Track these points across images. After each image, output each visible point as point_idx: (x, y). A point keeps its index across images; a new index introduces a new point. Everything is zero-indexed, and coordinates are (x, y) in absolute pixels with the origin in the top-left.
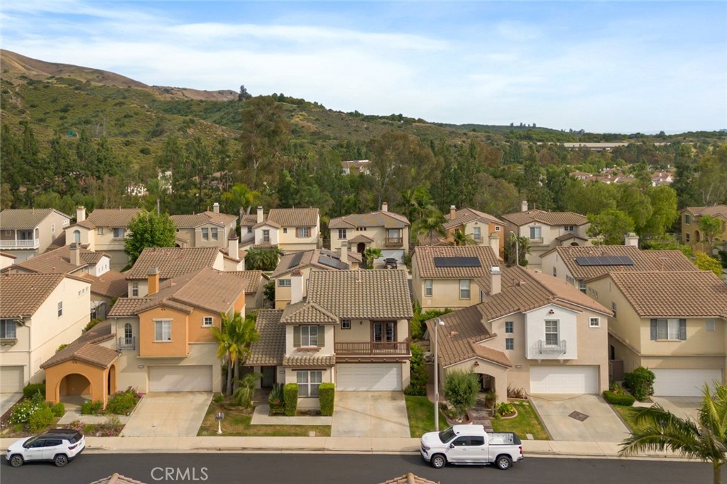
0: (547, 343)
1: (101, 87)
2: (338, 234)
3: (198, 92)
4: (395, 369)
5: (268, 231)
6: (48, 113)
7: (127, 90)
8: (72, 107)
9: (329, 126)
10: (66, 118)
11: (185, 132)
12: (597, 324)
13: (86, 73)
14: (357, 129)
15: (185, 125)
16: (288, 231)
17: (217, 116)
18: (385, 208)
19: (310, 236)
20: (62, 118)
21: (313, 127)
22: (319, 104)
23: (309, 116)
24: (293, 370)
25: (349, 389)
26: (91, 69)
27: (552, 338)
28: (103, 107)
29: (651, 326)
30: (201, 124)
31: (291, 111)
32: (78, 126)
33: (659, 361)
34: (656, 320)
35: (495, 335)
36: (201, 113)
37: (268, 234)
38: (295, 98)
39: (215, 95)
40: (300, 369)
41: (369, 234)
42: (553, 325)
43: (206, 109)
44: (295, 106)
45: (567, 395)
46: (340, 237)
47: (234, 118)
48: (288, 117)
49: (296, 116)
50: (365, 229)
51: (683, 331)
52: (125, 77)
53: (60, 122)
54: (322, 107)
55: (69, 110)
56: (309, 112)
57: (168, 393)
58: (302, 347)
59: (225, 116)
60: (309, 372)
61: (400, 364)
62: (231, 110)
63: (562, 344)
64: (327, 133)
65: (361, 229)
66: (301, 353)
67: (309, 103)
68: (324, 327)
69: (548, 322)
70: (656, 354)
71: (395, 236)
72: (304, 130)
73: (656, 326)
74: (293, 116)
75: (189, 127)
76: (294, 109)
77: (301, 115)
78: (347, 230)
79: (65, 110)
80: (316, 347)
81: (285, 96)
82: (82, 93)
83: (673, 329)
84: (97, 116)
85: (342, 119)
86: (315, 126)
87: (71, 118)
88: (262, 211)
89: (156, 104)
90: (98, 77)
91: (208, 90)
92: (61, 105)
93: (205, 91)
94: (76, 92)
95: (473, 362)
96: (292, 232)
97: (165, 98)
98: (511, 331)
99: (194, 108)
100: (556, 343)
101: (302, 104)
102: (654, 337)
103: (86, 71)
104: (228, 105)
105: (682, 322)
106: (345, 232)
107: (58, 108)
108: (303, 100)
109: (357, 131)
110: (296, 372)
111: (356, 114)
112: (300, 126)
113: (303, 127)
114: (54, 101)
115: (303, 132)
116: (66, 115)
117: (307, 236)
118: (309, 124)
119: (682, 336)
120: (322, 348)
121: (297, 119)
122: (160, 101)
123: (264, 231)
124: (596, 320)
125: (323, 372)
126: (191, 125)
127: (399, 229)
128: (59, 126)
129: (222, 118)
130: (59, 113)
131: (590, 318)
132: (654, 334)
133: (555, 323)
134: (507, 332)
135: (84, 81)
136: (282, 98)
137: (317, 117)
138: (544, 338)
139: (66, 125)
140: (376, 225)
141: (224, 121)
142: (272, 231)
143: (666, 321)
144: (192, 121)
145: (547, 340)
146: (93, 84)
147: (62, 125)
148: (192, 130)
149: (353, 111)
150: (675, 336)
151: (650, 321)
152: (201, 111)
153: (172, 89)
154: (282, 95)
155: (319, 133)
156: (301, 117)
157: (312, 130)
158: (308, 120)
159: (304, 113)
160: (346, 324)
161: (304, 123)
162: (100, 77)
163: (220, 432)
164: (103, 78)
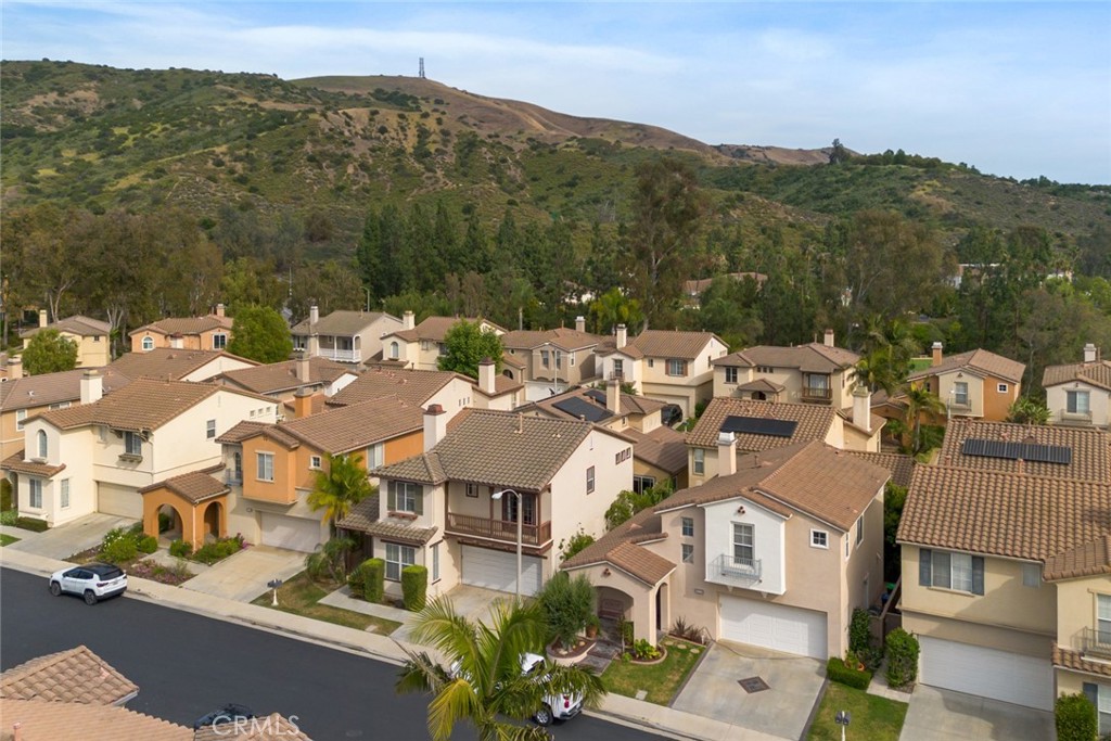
0: (736, 561)
1: (634, 149)
2: (725, 374)
3: (788, 152)
4: (535, 565)
5: (621, 361)
6: (551, 188)
7: (667, 153)
8: (580, 179)
9: (978, 203)
10: (572, 195)
11: (726, 214)
12: (823, 543)
13: (624, 129)
14: (1035, 208)
15: (729, 203)
16: (654, 364)
17: (791, 190)
18: (829, 339)
19: (686, 375)
20: (567, 195)
21: (947, 206)
22: (969, 166)
23: (944, 186)
24: (382, 541)
25: (476, 584)
26: (630, 123)
27: (744, 553)
28: (620, 179)
29: (921, 561)
30: (754, 202)
31: (912, 179)
32: (585, 206)
33: (933, 625)
34: (929, 551)
35: (665, 536)
36: (769, 186)
37: (621, 366)
38: (924, 157)
39: (815, 155)
40: (391, 542)
41: (777, 379)
42: (744, 533)
43: (778, 179)
44: (921, 170)
45: (774, 652)
46: (728, 379)
47: (817, 191)
48: (906, 189)
49: (920, 187)
50: (771, 371)
51: (978, 577)
52: (674, 133)
53: (564, 201)
54: (974, 171)
55: (577, 184)
56: (946, 180)
57: (279, 549)
58: (397, 511)
59: (805, 189)
60: (400, 547)
61: (538, 559)
62: (815, 179)
63: (757, 565)
64: (973, 215)
65: (765, 371)
66: (395, 519)
67: (950, 165)
68: (421, 487)
69: (738, 527)
70: (928, 612)
71: (821, 386)
72: (931, 210)
73: (929, 562)
74: (914, 187)
75: (734, 208)
76: (918, 176)
77: (929, 185)
78: (738, 370)
79: (572, 185)
80: (412, 513)
81: (907, 154)
82: (596, 158)
83: (960, 573)
84: (610, 192)
85: (1007, 191)
86: (951, 203)
87: (579, 194)
88: (625, 331)
89: (705, 172)
90: (638, 134)
91: (805, 148)
92: (568, 178)
93: (800, 150)
94: (588, 157)
95: (603, 568)
96: (660, 366)
97: (721, 162)
98: (691, 534)
99: (758, 178)
100: (751, 564)
101: (934, 166)
102: (925, 580)
103: (624, 126)
104: (811, 172)
105: (978, 562)
106: (735, 372)
107: (564, 182)
108: (937, 160)
109: (1034, 213)
110: (385, 544)
111: (1044, 182)
112: (924, 204)
113: (929, 205)
114: (561, 171)
115: (927, 214)
116: (573, 191)
117: (682, 373)
118: (941, 200)
119: (977, 587)
120: (420, 517)
121: (922, 193)
122: (711, 168)
123: (616, 361)
124: (823, 535)
125: (416, 549)
126: (737, 203)
127: (828, 375)
128: (562, 206)
129: (799, 192)
130: (565, 188)
131: (812, 530)
132: (926, 575)
133: (749, 528)
134: (684, 533)
135: (613, 142)
136: (901, 158)
137: (958, 188)
138: (731, 552)
139: (571, 205)
140: (786, 364)
141: (802, 197)
142: (626, 362)
143: (947, 555)
144: (740, 198)
145: (736, 555)
146: (625, 145)
147: (566, 204)
148: (738, 211)
149: (1037, 177)
150: (963, 585)
151: (918, 551)
152: (770, 182)
153: (749, 149)
154: (901, 153)
155: (956, 216)
156: (929, 190)
157: (945, 211)
158: (940, 194)
159: (935, 182)
160: (471, 489)
161: (934, 199)
162: (641, 135)
163: (275, 603)
164: (645, 135)
